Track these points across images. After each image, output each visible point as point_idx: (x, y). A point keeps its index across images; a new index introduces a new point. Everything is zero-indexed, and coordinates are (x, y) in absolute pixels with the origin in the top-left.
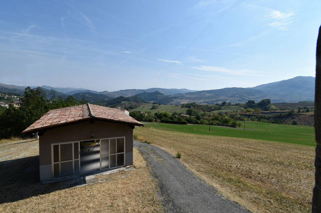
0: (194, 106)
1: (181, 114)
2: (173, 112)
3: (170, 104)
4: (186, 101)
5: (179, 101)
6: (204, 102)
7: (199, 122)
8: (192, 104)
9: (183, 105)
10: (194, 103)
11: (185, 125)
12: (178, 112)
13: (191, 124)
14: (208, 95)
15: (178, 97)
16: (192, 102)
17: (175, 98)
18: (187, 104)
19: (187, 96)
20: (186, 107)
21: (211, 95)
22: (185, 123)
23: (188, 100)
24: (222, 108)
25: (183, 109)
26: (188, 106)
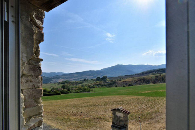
0: (67, 83)
1: (58, 88)
2: (52, 88)
3: (50, 83)
4: (62, 80)
5: (57, 80)
6: (74, 80)
7: (69, 92)
8: (65, 82)
9: (59, 83)
10: (67, 81)
11: (59, 95)
12: (55, 87)
13: (64, 94)
14: (76, 75)
15: (56, 78)
16: (66, 80)
17: (53, 78)
18: (62, 82)
19: (63, 77)
20: (62, 83)
21: (78, 75)
22: (59, 94)
23: (63, 79)
24: (84, 82)
25: (59, 85)
26: (63, 83)
